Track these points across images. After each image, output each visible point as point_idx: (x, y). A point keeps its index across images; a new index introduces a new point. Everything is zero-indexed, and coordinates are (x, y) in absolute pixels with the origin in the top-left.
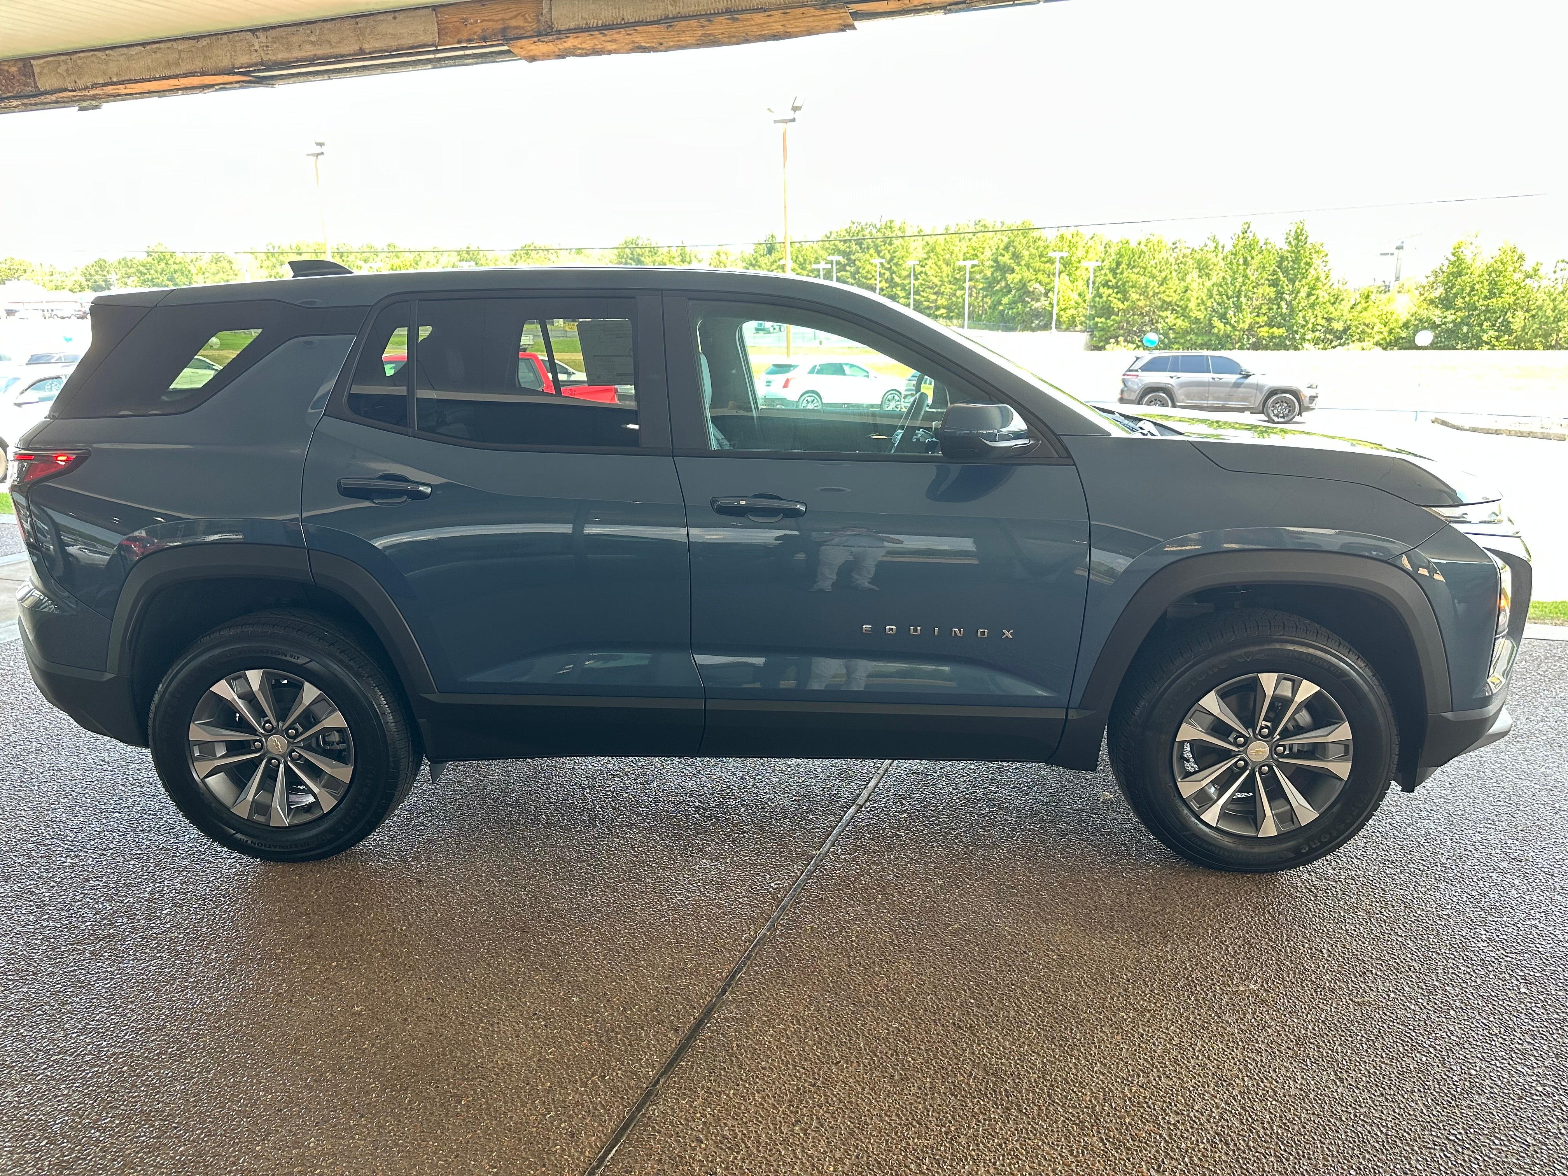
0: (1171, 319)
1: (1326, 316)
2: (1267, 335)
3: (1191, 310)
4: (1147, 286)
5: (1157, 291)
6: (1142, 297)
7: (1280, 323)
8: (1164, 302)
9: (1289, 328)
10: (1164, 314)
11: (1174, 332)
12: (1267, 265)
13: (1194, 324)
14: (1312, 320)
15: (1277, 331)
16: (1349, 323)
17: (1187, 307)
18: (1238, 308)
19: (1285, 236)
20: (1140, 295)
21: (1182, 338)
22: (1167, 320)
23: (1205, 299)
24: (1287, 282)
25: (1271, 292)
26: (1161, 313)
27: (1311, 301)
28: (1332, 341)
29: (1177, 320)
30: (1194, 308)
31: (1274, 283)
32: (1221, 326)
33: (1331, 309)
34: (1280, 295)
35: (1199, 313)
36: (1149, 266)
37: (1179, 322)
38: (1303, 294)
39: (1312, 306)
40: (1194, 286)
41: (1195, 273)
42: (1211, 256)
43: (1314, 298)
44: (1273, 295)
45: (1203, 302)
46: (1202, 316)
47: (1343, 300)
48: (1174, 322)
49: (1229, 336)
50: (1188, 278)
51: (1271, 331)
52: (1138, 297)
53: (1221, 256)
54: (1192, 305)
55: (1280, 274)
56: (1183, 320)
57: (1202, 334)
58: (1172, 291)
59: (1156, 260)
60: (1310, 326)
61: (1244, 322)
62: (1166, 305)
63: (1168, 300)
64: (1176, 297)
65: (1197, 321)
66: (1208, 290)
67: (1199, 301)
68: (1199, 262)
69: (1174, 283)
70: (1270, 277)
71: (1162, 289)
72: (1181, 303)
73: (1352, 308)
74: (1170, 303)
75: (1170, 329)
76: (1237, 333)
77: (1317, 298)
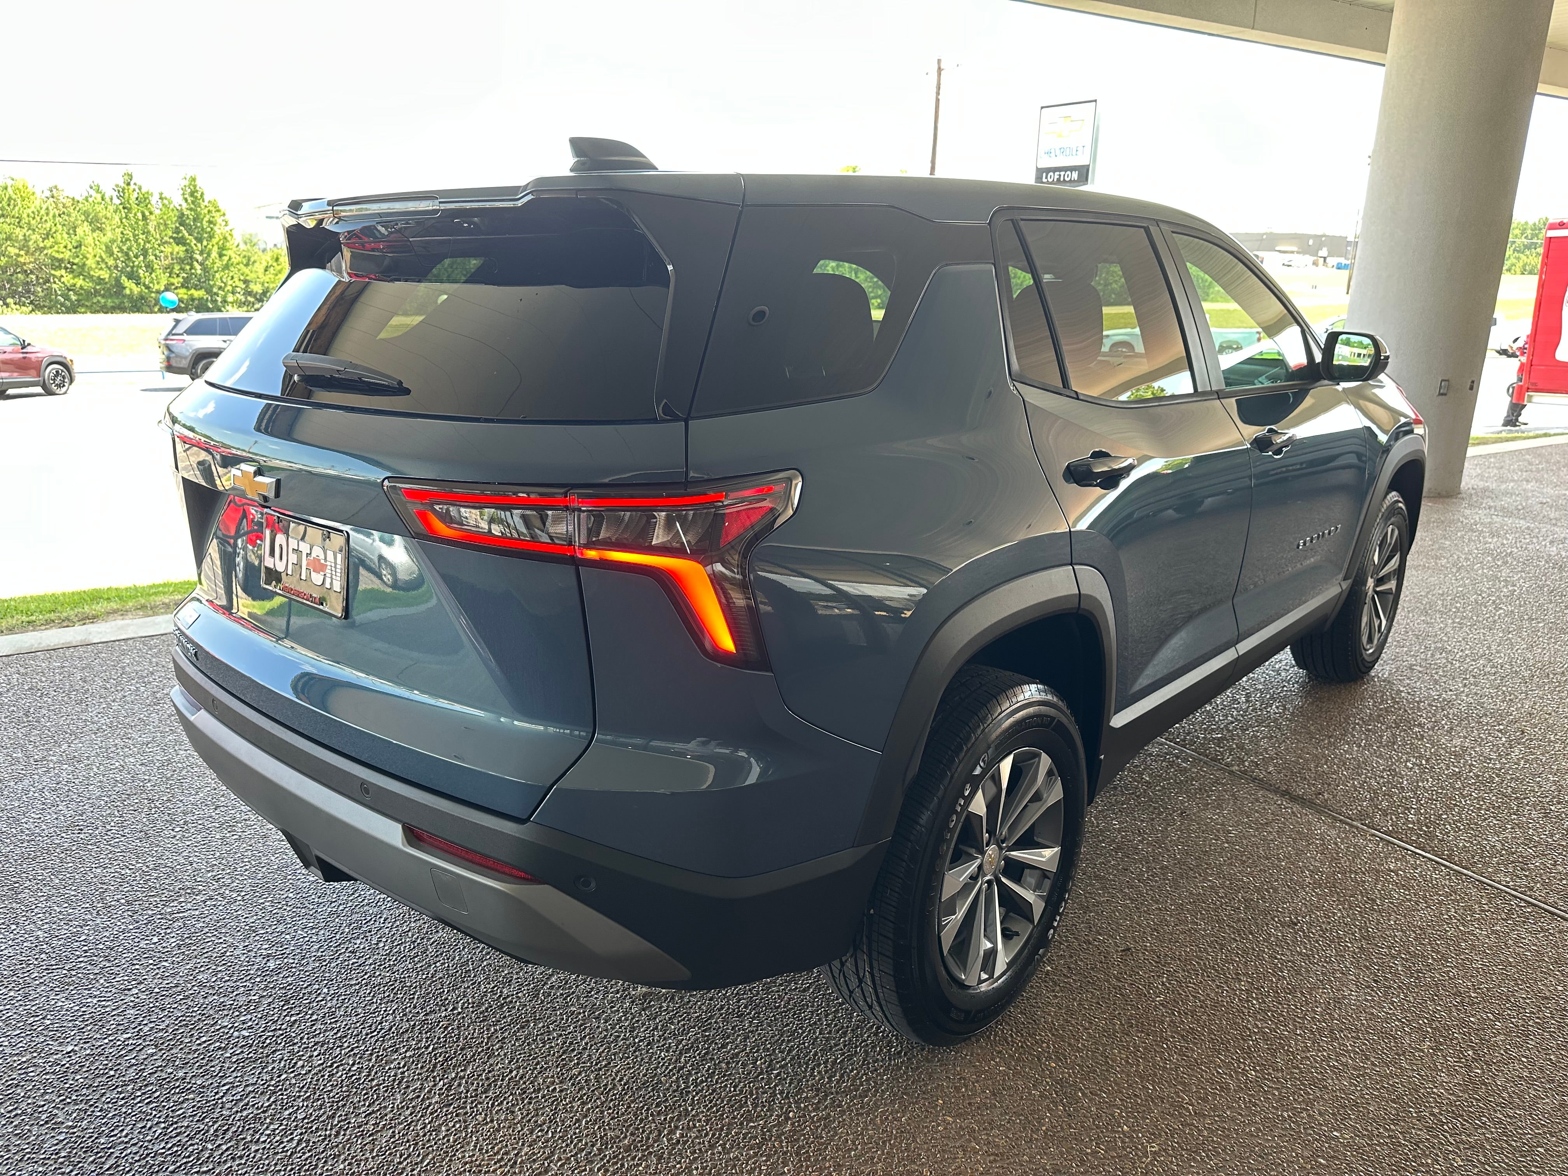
0: (68, 279)
1: (242, 278)
2: (186, 297)
3: (90, 268)
4: (26, 239)
5: (42, 245)
6: (22, 253)
7: (196, 285)
8: (53, 258)
9: (209, 291)
10: (57, 273)
11: (75, 294)
12: (169, 222)
13: (99, 285)
14: (230, 282)
15: (197, 294)
16: (266, 285)
17: (84, 264)
18: (149, 267)
19: (182, 192)
20: (20, 249)
21: (87, 300)
22: (63, 280)
23: (104, 257)
24: (194, 242)
25: (180, 250)
26: (53, 272)
27: (225, 263)
28: (253, 304)
29: (76, 280)
30: (94, 266)
31: (180, 241)
32: (134, 286)
33: (246, 270)
34: (189, 252)
35: (101, 272)
36: (25, 216)
37: (80, 282)
38: (214, 254)
39: (227, 267)
40: (89, 240)
41: (86, 227)
42: (98, 208)
43: (226, 258)
44: (182, 255)
45: (103, 260)
46: (107, 276)
47: (254, 262)
48: (72, 281)
49: (142, 298)
50: (79, 231)
51: (189, 293)
52: (17, 251)
53: (111, 208)
54: (91, 263)
55: (185, 232)
56: (84, 279)
57: (111, 296)
58: (62, 246)
59: (33, 209)
60: (230, 288)
61: (158, 283)
62: (58, 263)
63: (61, 256)
64: (67, 255)
65: (100, 281)
66: (107, 247)
67: (98, 259)
68: (86, 214)
69: (62, 237)
70: (175, 235)
71: (48, 243)
72: (76, 261)
73: (266, 271)
74: (61, 261)
75: (69, 290)
76: (153, 295)
77: (230, 259)
